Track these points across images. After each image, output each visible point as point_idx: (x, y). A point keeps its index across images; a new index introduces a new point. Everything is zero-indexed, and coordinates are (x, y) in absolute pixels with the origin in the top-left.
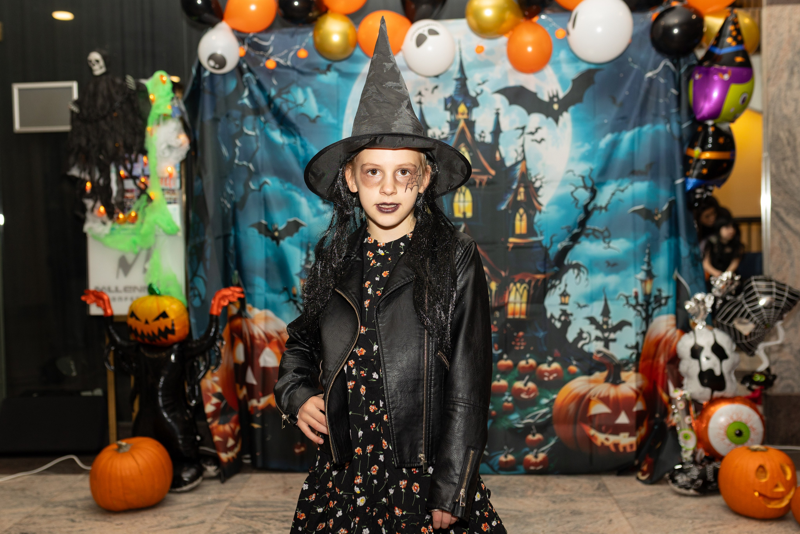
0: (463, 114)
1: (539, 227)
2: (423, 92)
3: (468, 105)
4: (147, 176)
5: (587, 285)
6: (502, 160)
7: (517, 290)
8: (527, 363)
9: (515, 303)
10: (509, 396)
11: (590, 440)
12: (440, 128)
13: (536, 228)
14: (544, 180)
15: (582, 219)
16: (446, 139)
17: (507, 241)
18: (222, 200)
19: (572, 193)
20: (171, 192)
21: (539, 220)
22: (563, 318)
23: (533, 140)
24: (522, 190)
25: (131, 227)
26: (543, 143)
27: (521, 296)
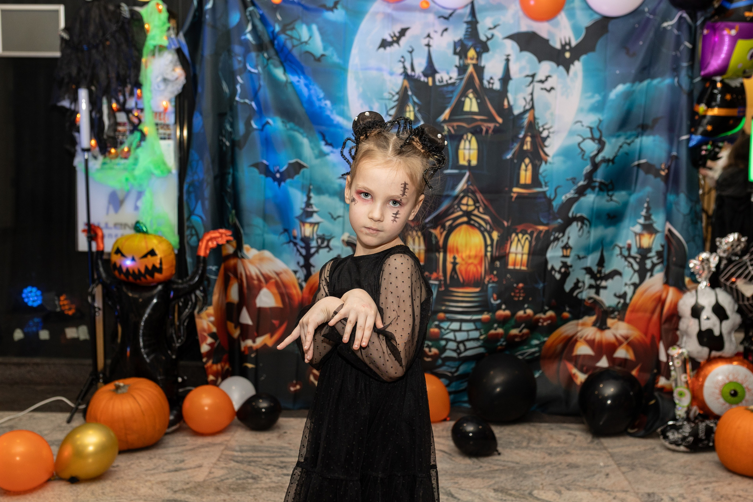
0: (472, 59)
1: (544, 177)
2: (432, 35)
3: (478, 50)
4: (142, 110)
6: (510, 108)
7: (519, 240)
8: (525, 313)
9: (516, 254)
12: (448, 73)
13: (541, 178)
14: (551, 130)
15: (589, 171)
16: (453, 84)
17: (511, 191)
18: (221, 138)
19: (579, 144)
20: (165, 127)
21: (545, 171)
22: (563, 270)
23: (542, 89)
24: (529, 139)
25: (123, 161)
26: (553, 91)
27: (523, 247)
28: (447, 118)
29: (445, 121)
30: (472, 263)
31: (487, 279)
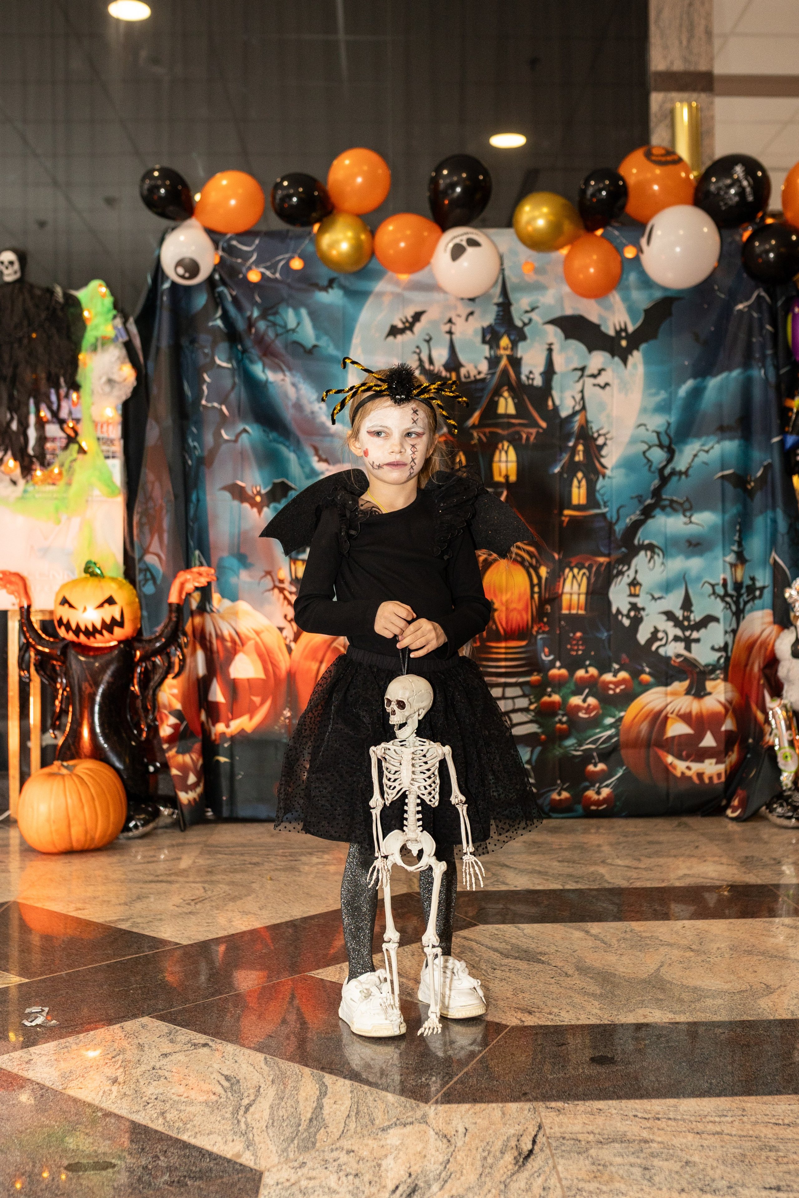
0: (505, 349)
1: (602, 495)
2: (454, 320)
3: (512, 337)
4: (78, 420)
5: (663, 571)
6: (556, 409)
7: (574, 576)
8: (587, 672)
9: (571, 594)
10: (563, 715)
11: (667, 770)
12: (476, 367)
13: (598, 497)
14: (608, 436)
15: (657, 486)
16: (483, 380)
17: (561, 514)
18: (181, 453)
19: (644, 453)
20: (108, 442)
21: (603, 487)
22: (632, 614)
23: (594, 385)
24: (580, 448)
25: (52, 488)
26: (607, 388)
27: (580, 585)
28: (477, 422)
29: (474, 427)
30: (515, 609)
31: (535, 629)
